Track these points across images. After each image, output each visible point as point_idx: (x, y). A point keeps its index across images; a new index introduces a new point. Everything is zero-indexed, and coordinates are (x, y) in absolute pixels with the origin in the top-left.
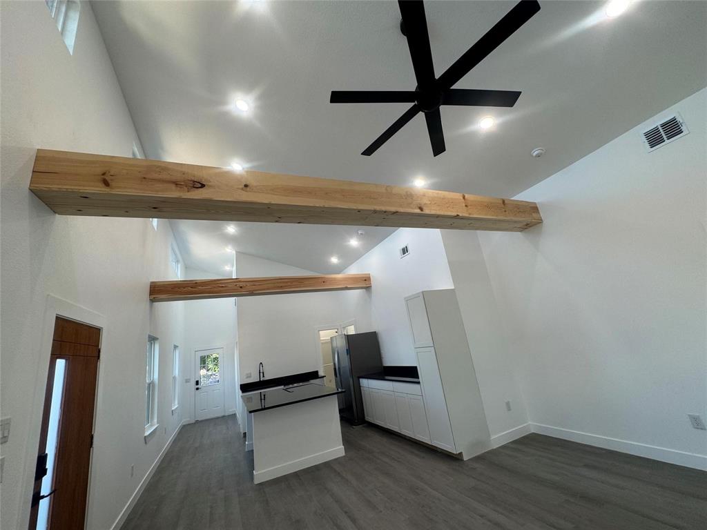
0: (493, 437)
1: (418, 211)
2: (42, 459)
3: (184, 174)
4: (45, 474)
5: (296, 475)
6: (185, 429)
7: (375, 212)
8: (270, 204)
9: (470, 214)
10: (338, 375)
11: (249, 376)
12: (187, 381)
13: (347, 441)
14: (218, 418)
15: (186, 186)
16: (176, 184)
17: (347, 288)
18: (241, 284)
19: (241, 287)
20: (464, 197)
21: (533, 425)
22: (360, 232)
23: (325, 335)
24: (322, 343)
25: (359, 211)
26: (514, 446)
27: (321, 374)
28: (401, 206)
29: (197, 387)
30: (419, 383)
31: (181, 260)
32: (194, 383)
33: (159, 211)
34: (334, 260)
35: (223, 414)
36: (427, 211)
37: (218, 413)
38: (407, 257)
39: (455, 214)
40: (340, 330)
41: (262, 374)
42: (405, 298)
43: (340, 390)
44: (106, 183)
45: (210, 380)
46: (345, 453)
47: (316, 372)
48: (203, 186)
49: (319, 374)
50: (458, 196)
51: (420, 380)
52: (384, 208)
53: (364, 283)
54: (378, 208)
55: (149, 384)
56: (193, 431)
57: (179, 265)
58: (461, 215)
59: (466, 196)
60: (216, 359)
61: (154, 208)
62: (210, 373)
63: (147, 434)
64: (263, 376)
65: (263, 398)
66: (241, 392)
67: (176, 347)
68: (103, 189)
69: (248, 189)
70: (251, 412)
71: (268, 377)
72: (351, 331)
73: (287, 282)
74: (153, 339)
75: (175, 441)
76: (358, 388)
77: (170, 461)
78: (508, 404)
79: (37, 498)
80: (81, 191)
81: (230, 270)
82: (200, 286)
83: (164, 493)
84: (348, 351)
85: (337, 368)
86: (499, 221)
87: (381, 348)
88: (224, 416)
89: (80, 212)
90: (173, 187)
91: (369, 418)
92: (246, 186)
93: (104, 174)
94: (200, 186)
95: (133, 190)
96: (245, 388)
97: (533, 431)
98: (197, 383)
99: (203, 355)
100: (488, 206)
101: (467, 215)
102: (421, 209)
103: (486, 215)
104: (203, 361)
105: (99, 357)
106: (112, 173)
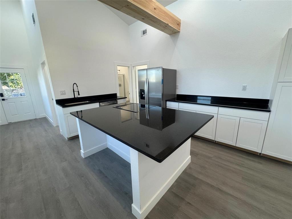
11: (63, 93)
14: (30, 120)
29: (3, 98)
35: (35, 118)
37: (31, 116)
41: (77, 93)
45: (13, 93)
46: (191, 160)
47: (115, 95)
49: (118, 95)
53: (177, 27)
64: (79, 95)
71: (82, 95)
84: (163, 81)
98: (2, 95)
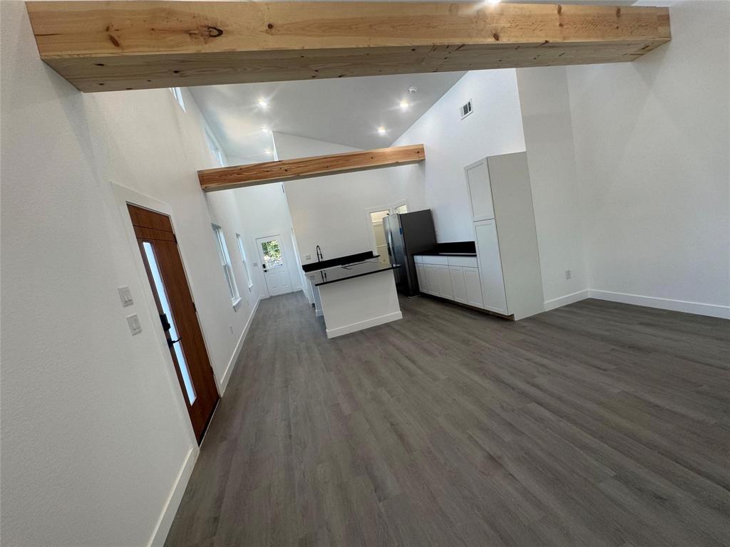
0: (546, 302)
1: (491, 40)
2: (163, 318)
3: (194, 17)
4: (170, 327)
5: (362, 332)
6: (263, 302)
7: (435, 48)
8: (303, 50)
9: (564, 38)
10: (392, 254)
11: (309, 258)
12: (255, 265)
13: (403, 308)
14: (288, 294)
15: (202, 36)
16: (190, 33)
17: (397, 164)
18: (286, 167)
19: (286, 170)
20: (559, 11)
21: (591, 291)
22: (411, 90)
23: (377, 217)
24: (374, 226)
25: (413, 50)
26: (567, 309)
27: (375, 254)
28: (470, 36)
29: (265, 269)
30: (476, 256)
31: (220, 149)
32: (262, 267)
33: (181, 76)
34: (382, 131)
35: (291, 291)
36: (504, 40)
38: (470, 116)
39: (542, 40)
40: (391, 211)
41: (320, 256)
42: (465, 168)
43: (394, 266)
44: (116, 43)
45: (275, 264)
46: (403, 316)
47: (371, 253)
48: (220, 33)
50: (551, 9)
51: (477, 253)
52: (446, 41)
53: (417, 156)
54: (438, 41)
55: (225, 267)
56: (269, 305)
57: (219, 153)
58: (551, 40)
59: (564, 8)
60: (276, 246)
61: (176, 72)
62: (273, 258)
63: (234, 304)
64: (322, 258)
65: (324, 276)
66: (303, 272)
67: (238, 235)
68: (115, 51)
69: (273, 30)
70: (316, 285)
71: (325, 259)
72: (404, 210)
73: (332, 161)
74: (216, 228)
75: (258, 311)
76: (413, 265)
77: (257, 325)
78: (568, 273)
79: (170, 343)
80: (93, 56)
81: (271, 154)
82: (246, 172)
83: (260, 345)
84: (402, 231)
85: (391, 246)
86: (607, 45)
87: (436, 225)
88: (293, 293)
89: (102, 87)
90: (187, 38)
91: (423, 290)
92: (270, 26)
93: (108, 29)
94: (216, 33)
95: (146, 49)
96: (307, 268)
97: (590, 297)
98: (264, 266)
99: (264, 242)
100: (594, 22)
101: (559, 40)
102: (496, 37)
103: (588, 37)
104: (265, 247)
105: (176, 242)
106: (116, 27)
